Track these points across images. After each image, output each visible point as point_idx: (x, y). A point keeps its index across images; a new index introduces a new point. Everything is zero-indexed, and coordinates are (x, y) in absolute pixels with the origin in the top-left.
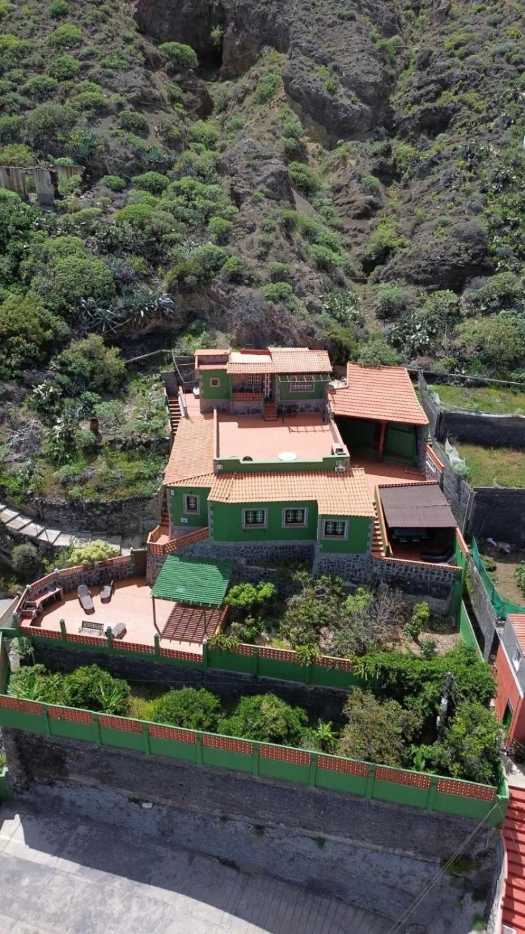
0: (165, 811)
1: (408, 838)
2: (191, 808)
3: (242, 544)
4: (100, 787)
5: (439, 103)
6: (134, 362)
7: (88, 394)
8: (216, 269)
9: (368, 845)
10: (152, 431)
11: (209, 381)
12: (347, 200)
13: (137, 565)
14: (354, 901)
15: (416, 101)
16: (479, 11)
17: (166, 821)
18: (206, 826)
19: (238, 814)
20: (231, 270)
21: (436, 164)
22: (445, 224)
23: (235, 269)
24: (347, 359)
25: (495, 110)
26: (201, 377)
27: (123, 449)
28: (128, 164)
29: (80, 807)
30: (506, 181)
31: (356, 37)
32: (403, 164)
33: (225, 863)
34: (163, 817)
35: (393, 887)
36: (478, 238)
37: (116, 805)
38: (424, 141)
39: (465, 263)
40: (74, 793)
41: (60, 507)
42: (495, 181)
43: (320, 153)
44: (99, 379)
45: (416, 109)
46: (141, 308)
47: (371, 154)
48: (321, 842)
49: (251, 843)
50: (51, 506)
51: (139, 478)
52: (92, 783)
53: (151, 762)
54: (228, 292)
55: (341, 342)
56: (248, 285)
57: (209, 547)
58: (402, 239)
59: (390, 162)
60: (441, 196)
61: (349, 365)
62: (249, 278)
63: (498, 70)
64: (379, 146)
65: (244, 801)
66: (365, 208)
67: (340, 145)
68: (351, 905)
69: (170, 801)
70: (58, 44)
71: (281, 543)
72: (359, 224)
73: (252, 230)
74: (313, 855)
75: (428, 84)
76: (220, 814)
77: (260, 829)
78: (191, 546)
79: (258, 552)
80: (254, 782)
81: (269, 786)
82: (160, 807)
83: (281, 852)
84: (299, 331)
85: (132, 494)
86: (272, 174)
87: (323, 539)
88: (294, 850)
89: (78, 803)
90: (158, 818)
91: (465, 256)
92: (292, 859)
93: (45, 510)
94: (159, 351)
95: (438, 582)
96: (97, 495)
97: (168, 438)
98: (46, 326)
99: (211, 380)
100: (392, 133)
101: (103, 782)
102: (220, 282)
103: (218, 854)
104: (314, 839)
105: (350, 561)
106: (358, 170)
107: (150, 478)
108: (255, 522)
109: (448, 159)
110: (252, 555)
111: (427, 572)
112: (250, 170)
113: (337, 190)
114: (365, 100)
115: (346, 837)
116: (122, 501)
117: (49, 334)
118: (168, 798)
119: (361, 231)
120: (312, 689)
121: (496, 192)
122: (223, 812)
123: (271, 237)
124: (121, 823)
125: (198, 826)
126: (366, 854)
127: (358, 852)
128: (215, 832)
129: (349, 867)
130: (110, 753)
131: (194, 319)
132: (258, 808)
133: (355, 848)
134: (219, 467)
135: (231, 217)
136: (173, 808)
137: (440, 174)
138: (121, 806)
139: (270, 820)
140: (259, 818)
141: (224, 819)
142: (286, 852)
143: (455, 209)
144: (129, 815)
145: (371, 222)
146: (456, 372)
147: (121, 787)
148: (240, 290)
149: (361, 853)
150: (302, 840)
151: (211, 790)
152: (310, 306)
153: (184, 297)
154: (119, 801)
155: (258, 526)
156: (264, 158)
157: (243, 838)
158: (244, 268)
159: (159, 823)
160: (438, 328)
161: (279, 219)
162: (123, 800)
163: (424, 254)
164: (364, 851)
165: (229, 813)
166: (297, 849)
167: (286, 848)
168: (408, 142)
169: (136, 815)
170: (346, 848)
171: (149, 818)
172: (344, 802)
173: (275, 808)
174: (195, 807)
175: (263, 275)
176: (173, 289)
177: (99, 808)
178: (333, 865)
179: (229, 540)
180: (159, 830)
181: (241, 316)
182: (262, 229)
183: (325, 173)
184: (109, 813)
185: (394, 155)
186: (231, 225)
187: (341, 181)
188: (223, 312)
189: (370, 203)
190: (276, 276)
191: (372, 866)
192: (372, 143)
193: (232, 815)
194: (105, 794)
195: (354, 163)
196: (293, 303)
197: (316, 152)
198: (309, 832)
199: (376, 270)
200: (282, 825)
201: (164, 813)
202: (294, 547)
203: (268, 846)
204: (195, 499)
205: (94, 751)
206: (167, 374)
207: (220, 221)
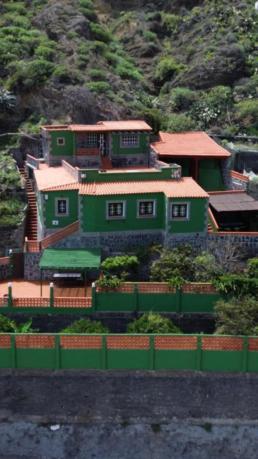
0: (71, 428)
2: (96, 420)
3: (106, 235)
4: (11, 419)
8: (48, 75)
9: (246, 422)
10: (10, 182)
11: (56, 139)
12: (133, 47)
13: (15, 266)
17: (73, 439)
18: (109, 435)
19: (137, 417)
20: (60, 74)
21: (197, 22)
22: (212, 51)
23: (64, 73)
24: (159, 130)
26: (50, 137)
30: (249, 25)
32: (171, 25)
34: (70, 435)
37: (26, 434)
38: (184, 11)
39: (232, 71)
42: (242, 25)
43: (108, 20)
47: (147, 19)
48: (208, 427)
49: (149, 443)
51: (4, 212)
52: (3, 417)
53: (61, 377)
54: (59, 89)
55: (152, 117)
56: (74, 84)
57: (79, 239)
58: (181, 65)
59: (162, 24)
60: (205, 38)
61: (161, 133)
62: (76, 79)
64: (151, 15)
65: (142, 400)
66: (149, 50)
67: (123, 15)
69: (76, 418)
71: (136, 232)
72: (146, 60)
73: (71, 53)
74: (203, 441)
76: (121, 421)
77: (156, 428)
78: (64, 240)
79: (118, 241)
80: (151, 378)
81: (162, 378)
82: (67, 427)
83: (175, 445)
84: (119, 113)
86: (79, 24)
87: (170, 220)
88: (187, 440)
90: (65, 437)
91: (231, 66)
92: (185, 450)
94: (5, 134)
97: (23, 188)
99: (58, 139)
100: (160, 8)
101: (15, 411)
102: (52, 83)
104: (202, 426)
105: (192, 239)
106: (140, 28)
107: (13, 213)
108: (116, 214)
109: (204, 18)
110: (114, 244)
111: (251, 241)
112: (61, 21)
113: (125, 41)
115: (228, 417)
118: (74, 414)
119: (148, 64)
120: (182, 316)
121: (244, 32)
122: (123, 418)
123: (86, 57)
124: (31, 452)
125: (102, 436)
126: (246, 430)
127: (239, 430)
128: (117, 439)
129: (233, 447)
130: (23, 377)
131: (31, 113)
132: (153, 405)
133: (236, 427)
134: (83, 176)
135: (52, 47)
136: (79, 424)
137: (201, 27)
138: (31, 433)
139: (164, 415)
140: (155, 416)
141: (125, 424)
142: (179, 444)
143: (217, 43)
144: (38, 442)
145: (155, 59)
146: (240, 135)
147: (31, 414)
148: (69, 88)
149: (241, 430)
150: (192, 428)
151: (113, 396)
152: (125, 97)
153: (22, 97)
154: (28, 429)
155: (118, 218)
156: (71, 15)
157: (142, 440)
158: (71, 73)
159: (66, 444)
160: (221, 109)
161: (91, 47)
162: (32, 427)
163: (201, 68)
164: (244, 428)
165: (129, 417)
166: (189, 438)
167: (180, 439)
168: (172, 13)
169: (44, 440)
170: (229, 428)
171: (57, 441)
172: (224, 381)
173: (168, 401)
174: (99, 417)
175: (86, 78)
176: (14, 89)
177: (9, 442)
178: (220, 447)
179: (96, 230)
180: (66, 451)
181: (73, 102)
182: (79, 52)
183: (114, 32)
184: (19, 444)
185: (164, 20)
186: (54, 51)
187: (128, 36)
188: (56, 106)
189: (152, 47)
190: (96, 78)
191: (251, 441)
192: (146, 13)
193: (131, 419)
194: (15, 425)
195: (135, 24)
196: (112, 94)
197: (105, 20)
198: (197, 420)
199: (165, 85)
200: (174, 418)
201: (71, 431)
202: (146, 236)
203: (164, 441)
204: (65, 202)
205: (8, 377)
206: (14, 149)
207: (44, 48)
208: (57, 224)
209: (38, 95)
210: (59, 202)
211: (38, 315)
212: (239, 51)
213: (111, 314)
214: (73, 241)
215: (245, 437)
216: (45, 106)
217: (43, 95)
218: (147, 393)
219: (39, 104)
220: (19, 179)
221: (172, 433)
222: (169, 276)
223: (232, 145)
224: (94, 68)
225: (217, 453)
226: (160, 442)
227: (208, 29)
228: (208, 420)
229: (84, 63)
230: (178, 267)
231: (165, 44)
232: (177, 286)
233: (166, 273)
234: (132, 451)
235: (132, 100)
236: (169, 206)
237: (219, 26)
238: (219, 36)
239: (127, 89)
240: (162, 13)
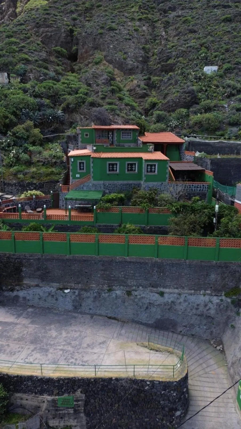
0: (77, 292)
1: (206, 282)
2: (92, 287)
3: (107, 183)
4: (41, 285)
5: (168, 62)
6: (47, 138)
7: (26, 145)
8: (84, 102)
9: (186, 291)
10: (57, 158)
11: (84, 134)
12: (134, 93)
13: (54, 201)
14: (181, 332)
15: (159, 63)
16: (179, 39)
17: (78, 298)
18: (100, 296)
19: (117, 286)
20: (90, 101)
21: (170, 79)
22: (178, 92)
23: (92, 101)
24: (144, 131)
25: (191, 62)
26: (80, 132)
27: (43, 165)
28: (41, 78)
29: (29, 300)
30: (200, 79)
31: (132, 44)
32: (156, 82)
33: (110, 318)
34: (76, 296)
35: (201, 315)
36: (192, 93)
37: (49, 294)
38: (164, 75)
39: (188, 101)
40: (26, 292)
41: (13, 184)
42: (196, 79)
43: (122, 81)
44: (31, 140)
45: (159, 65)
46: (50, 116)
47: (143, 79)
48: (162, 294)
49: (124, 302)
50: (9, 184)
51: (52, 173)
52: (36, 283)
53: (71, 260)
54: (89, 109)
55: (141, 124)
56: (97, 107)
57: (91, 185)
58: (160, 100)
59: (151, 82)
60: (174, 87)
61: (145, 133)
62: (98, 104)
63: (190, 52)
64: (145, 77)
65: (120, 276)
66: (143, 95)
67: (130, 78)
68: (180, 334)
69: (80, 285)
70: (9, 44)
71: (125, 182)
72: (141, 100)
73: (97, 92)
74: (158, 303)
75: (163, 58)
76: (108, 288)
77: (129, 293)
78: (82, 186)
79: (114, 187)
80: (126, 262)
81: (133, 262)
82: (74, 291)
83: (141, 304)
84: (122, 122)
85: (49, 179)
86: (104, 79)
87: (146, 174)
88: (148, 301)
89: (28, 298)
90: (73, 297)
91: (188, 99)
92: (147, 308)
93: (5, 186)
94: (58, 134)
95: (200, 192)
96: (32, 180)
97: (64, 161)
98: (7, 117)
100: (151, 74)
101: (43, 280)
102: (85, 107)
103: (106, 315)
104: (158, 293)
105: (159, 186)
106: (139, 84)
107: (57, 174)
108: (113, 170)
109: (175, 77)
110: (112, 189)
111: (195, 187)
112: (94, 78)
113: (130, 91)
114: (138, 62)
115: (175, 288)
116: (44, 182)
117: (7, 121)
118: (78, 283)
119: (142, 102)
120: (149, 228)
121: (197, 82)
122: (109, 286)
123: (106, 94)
124: (52, 306)
125: (95, 298)
126: (186, 297)
127: (182, 296)
128: (105, 299)
129: (178, 307)
130: (48, 259)
131: (74, 124)
132: (128, 279)
133: (180, 294)
134: (95, 148)
135: (88, 90)
136: (82, 289)
137: (173, 81)
138: (52, 294)
139: (134, 285)
140: (129, 286)
141: (110, 290)
142: (143, 304)
143: (181, 88)
144: (57, 300)
145: (146, 99)
146: (192, 135)
147: (53, 282)
148: (94, 109)
149: (183, 296)
150: (152, 294)
151: (103, 272)
152: (126, 113)
153: (69, 115)
154: (51, 291)
155: (114, 172)
156: (99, 75)
157: (120, 300)
158: (96, 101)
159: (73, 301)
160: (181, 121)
161: (109, 89)
162: (53, 290)
163: (171, 101)
164: (185, 295)
165: (112, 286)
166: (149, 300)
167: (144, 301)
168: (157, 76)
169: (61, 299)
170: (175, 295)
171: (68, 299)
172: (172, 265)
173: (137, 277)
174: (94, 286)
175: (104, 104)
176: (64, 110)
177: (39, 299)
178: (169, 307)
179: (101, 180)
180: (73, 306)
181: (96, 116)
182: (102, 91)
183: (124, 86)
184: (45, 300)
185: (152, 80)
186: (89, 92)
187: (132, 88)
188: (87, 120)
189: (145, 93)
190: (110, 104)
191: (189, 304)
192: (143, 76)
193: (114, 287)
194: (43, 288)
195: (136, 82)
196: (118, 112)
197: (120, 81)
198: (155, 289)
199: (151, 111)
200: (141, 287)
201: (77, 294)
202: (131, 184)
203: (134, 301)
204: (83, 163)
205: (39, 259)
206: (62, 142)
207: (83, 90)
208: (79, 176)
209: (78, 114)
210: (80, 163)
211: (62, 225)
212: (193, 90)
213: (105, 226)
214: (88, 186)
215: (185, 301)
216: (81, 120)
217: (80, 113)
218: (123, 271)
219: (78, 119)
220: (63, 157)
221: (139, 297)
222: (141, 203)
223: (186, 138)
224: (109, 98)
225: (167, 310)
226: (131, 302)
227: (176, 82)
228: (162, 289)
229: (104, 96)
230: (147, 198)
231: (153, 92)
232: (146, 209)
233: (140, 201)
234: (114, 307)
235: (130, 115)
236: (145, 165)
237: (183, 80)
238: (182, 84)
239: (128, 110)
240: (152, 77)
